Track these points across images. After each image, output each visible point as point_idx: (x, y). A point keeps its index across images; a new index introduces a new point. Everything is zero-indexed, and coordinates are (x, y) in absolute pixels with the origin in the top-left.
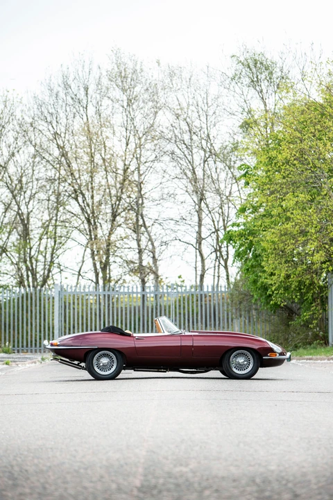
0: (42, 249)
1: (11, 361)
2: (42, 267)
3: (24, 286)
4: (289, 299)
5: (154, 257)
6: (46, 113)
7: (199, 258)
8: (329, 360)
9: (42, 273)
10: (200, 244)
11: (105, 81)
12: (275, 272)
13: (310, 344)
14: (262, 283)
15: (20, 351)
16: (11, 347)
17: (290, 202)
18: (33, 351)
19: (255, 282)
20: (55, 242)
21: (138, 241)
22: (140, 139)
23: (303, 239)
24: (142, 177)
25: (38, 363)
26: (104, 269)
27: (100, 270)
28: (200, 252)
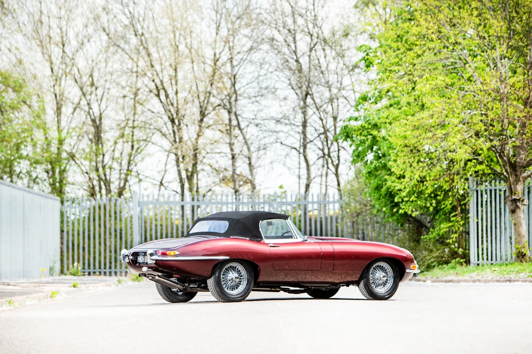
0: (117, 155)
1: (80, 284)
2: (117, 176)
4: (421, 208)
5: (250, 164)
7: (304, 164)
8: (474, 282)
9: (117, 183)
10: (305, 147)
12: (405, 175)
13: (447, 263)
14: (388, 188)
15: (92, 273)
16: (80, 268)
18: (108, 273)
19: (378, 188)
20: (132, 147)
21: (231, 145)
22: (233, 23)
23: (443, 132)
24: (236, 69)
25: (113, 286)
26: (190, 178)
27: (186, 180)
28: (305, 157)
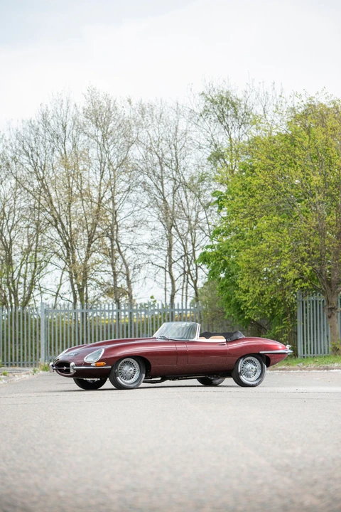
0: (23, 272)
1: (8, 373)
2: (23, 289)
3: (7, 307)
4: (261, 314)
5: (128, 279)
6: (27, 148)
7: (169, 280)
8: (301, 370)
10: (170, 266)
11: (82, 118)
12: (249, 290)
14: (236, 300)
15: (9, 365)
17: (263, 224)
18: (22, 365)
19: (228, 299)
20: (36, 266)
21: (113, 265)
22: (114, 170)
23: (277, 258)
24: (117, 206)
25: (31, 374)
26: (81, 291)
27: (78, 291)
28: (170, 274)
